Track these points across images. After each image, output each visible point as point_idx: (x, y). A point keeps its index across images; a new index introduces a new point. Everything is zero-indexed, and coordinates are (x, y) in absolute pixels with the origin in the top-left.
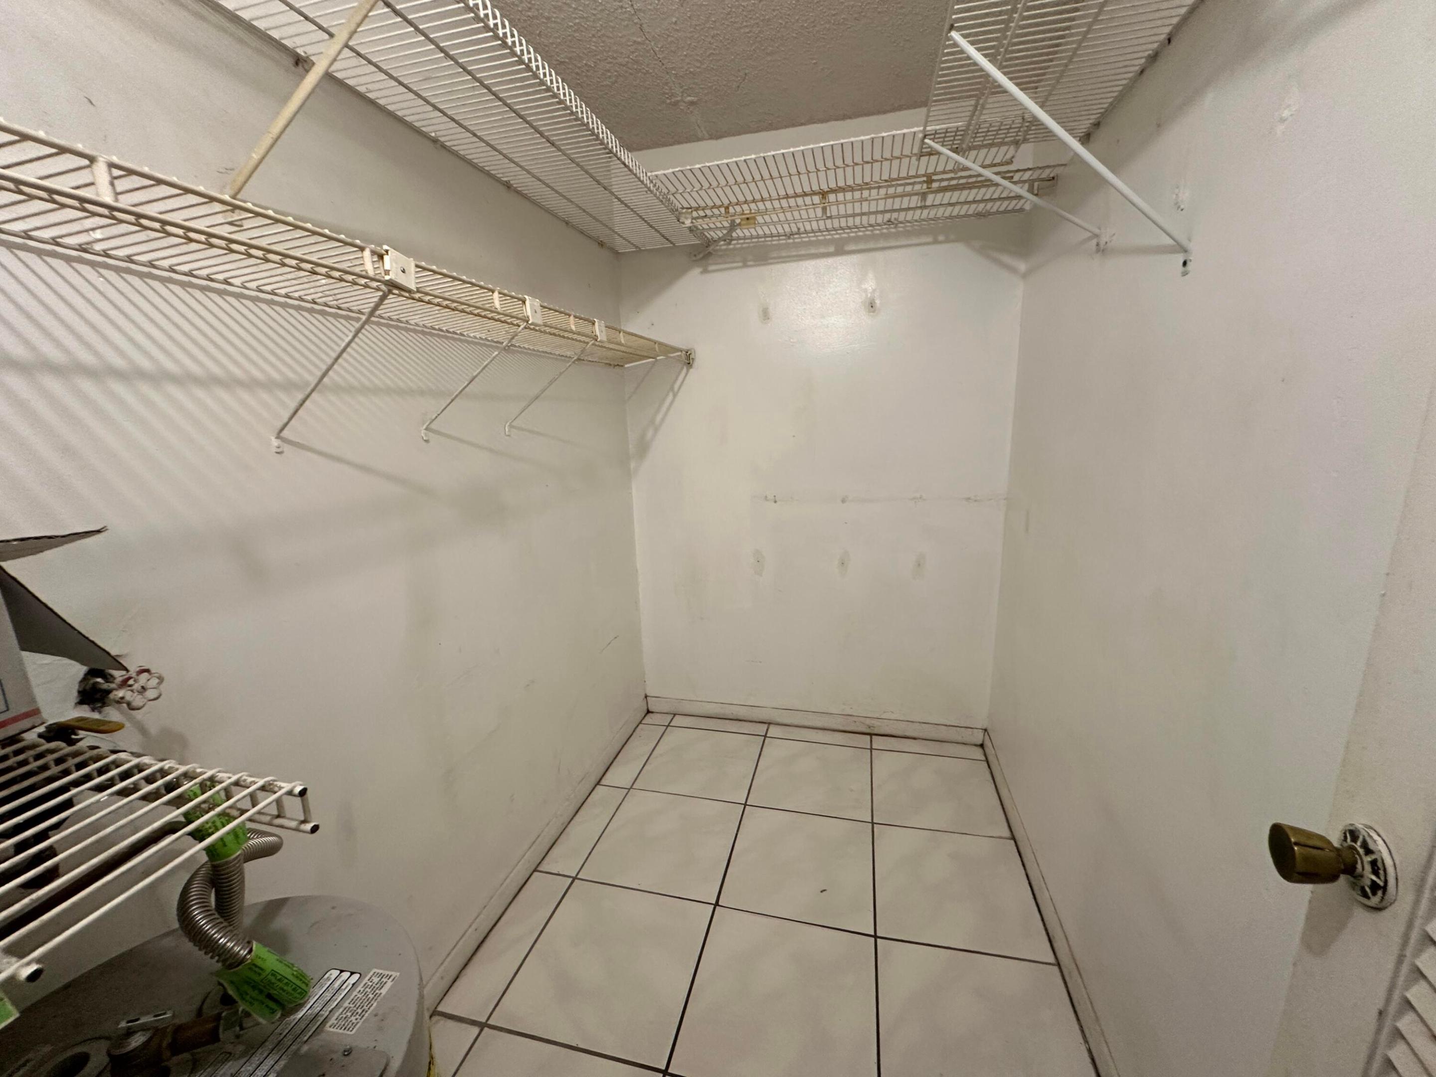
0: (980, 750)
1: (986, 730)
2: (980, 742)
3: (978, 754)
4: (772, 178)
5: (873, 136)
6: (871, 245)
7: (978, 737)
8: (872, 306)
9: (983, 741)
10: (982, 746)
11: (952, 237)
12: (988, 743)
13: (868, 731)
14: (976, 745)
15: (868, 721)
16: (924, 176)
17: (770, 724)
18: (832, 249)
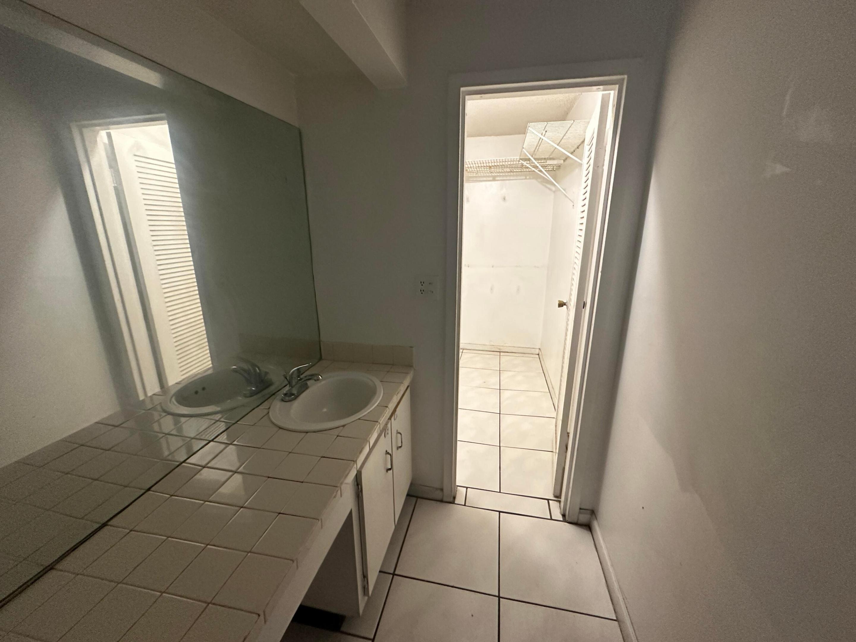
0: (538, 356)
1: (540, 349)
2: (538, 353)
3: (537, 356)
4: (475, 164)
5: (505, 158)
6: (505, 178)
7: (537, 351)
8: (504, 199)
9: (539, 353)
10: (538, 354)
11: (531, 177)
12: (540, 353)
13: (499, 351)
14: (536, 354)
15: (499, 347)
16: (521, 164)
17: (463, 349)
18: (491, 179)
